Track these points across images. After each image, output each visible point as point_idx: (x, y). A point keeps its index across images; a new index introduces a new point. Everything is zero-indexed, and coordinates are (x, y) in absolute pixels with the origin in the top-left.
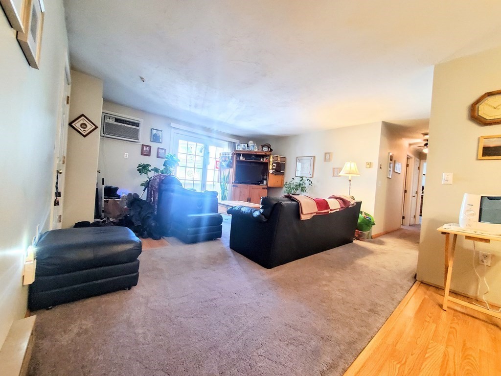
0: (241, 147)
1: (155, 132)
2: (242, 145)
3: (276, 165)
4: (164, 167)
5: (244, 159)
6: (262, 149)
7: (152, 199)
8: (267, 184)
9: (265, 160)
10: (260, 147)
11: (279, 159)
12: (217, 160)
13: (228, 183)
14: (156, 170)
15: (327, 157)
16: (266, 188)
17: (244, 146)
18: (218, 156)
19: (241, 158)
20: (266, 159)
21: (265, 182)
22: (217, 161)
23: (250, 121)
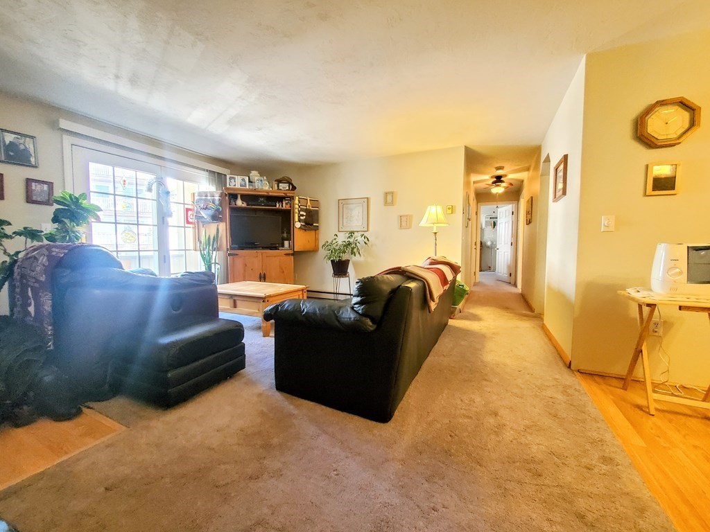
0: (237, 183)
1: (9, 138)
2: (239, 179)
3: (305, 214)
4: (56, 225)
5: (244, 205)
6: (278, 186)
7: (31, 309)
8: (292, 247)
9: (285, 206)
10: (274, 183)
11: (309, 203)
12: (186, 206)
13: (218, 249)
14: (32, 234)
15: (389, 198)
16: (292, 255)
17: (243, 180)
18: (189, 200)
19: (239, 203)
20: (287, 204)
21: (286, 243)
22: (188, 210)
23: (260, 129)
